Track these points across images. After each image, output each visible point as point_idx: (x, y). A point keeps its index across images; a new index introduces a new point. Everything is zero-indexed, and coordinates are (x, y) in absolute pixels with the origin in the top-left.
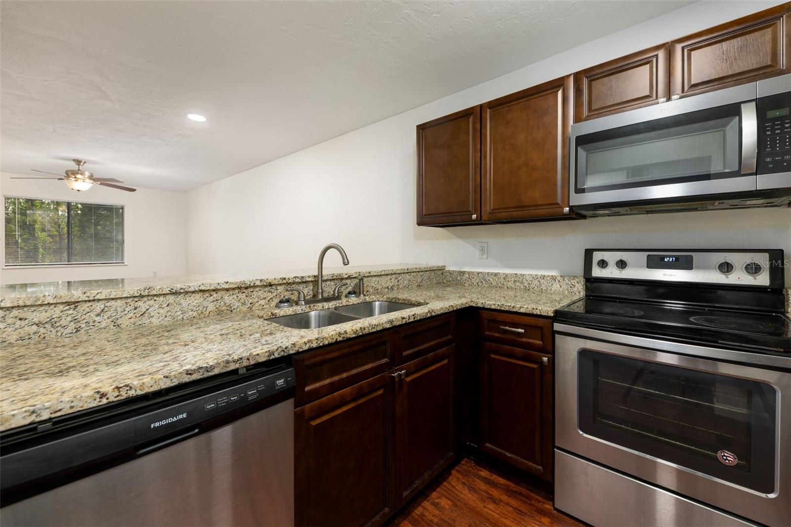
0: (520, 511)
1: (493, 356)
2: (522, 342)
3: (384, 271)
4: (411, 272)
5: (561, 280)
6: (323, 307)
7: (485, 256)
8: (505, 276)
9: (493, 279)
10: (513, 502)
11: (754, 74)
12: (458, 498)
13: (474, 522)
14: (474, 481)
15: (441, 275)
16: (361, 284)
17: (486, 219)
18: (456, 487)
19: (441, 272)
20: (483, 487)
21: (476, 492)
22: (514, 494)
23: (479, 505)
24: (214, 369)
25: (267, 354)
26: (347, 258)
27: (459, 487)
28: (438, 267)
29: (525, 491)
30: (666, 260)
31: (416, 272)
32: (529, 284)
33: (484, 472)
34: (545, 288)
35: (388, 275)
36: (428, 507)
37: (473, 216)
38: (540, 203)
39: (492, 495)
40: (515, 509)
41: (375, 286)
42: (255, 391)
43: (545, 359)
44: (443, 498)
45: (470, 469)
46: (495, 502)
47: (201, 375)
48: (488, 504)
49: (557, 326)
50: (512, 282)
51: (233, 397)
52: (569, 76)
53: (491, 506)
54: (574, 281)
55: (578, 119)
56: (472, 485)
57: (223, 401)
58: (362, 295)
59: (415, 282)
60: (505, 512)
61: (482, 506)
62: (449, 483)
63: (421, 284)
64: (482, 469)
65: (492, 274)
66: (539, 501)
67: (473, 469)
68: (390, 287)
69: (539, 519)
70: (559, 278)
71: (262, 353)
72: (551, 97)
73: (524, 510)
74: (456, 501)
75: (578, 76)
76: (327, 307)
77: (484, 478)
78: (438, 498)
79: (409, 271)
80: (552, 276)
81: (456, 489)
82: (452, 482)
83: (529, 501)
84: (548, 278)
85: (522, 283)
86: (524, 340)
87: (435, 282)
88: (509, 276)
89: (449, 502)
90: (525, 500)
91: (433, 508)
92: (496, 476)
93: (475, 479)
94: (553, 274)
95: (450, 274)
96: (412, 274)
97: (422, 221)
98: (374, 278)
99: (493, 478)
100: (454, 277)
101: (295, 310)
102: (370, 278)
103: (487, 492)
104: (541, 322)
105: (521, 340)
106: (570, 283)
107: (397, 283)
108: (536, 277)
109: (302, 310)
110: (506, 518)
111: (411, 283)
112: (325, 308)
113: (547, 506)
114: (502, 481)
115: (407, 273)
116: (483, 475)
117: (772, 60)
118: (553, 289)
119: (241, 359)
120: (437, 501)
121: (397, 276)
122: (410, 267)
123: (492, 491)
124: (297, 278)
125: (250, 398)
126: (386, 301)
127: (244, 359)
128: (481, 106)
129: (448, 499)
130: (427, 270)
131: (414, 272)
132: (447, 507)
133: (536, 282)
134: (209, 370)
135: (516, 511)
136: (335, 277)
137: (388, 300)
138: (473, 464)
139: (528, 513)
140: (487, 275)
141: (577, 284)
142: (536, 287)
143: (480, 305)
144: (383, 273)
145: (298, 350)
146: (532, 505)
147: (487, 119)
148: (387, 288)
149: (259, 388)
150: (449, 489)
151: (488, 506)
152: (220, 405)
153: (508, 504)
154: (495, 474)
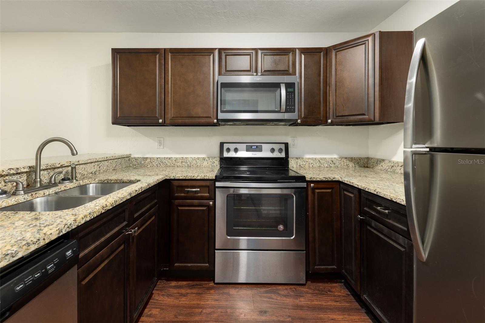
0: (199, 293)
1: (180, 208)
2: (199, 196)
3: (90, 159)
4: (109, 160)
5: (208, 160)
6: (44, 194)
7: (162, 147)
8: (175, 159)
9: (168, 161)
10: (194, 291)
11: (283, 72)
12: (163, 305)
13: (176, 312)
14: (169, 291)
15: (128, 161)
16: (74, 171)
17: (169, 123)
18: (159, 299)
19: (128, 158)
20: (175, 291)
21: (172, 296)
22: (193, 287)
23: (176, 302)
24: (18, 253)
25: (58, 232)
26: (75, 149)
27: (161, 298)
28: (127, 155)
29: (198, 283)
30: (253, 147)
31: (112, 159)
32: (190, 163)
33: (173, 283)
34: (199, 165)
35: (92, 162)
36: (144, 320)
37: (160, 120)
38: (201, 116)
39: (181, 293)
40: (196, 294)
41: (82, 172)
42: (52, 265)
43: (211, 203)
44: (153, 309)
45: (164, 285)
46: (185, 296)
47: (8, 262)
48: (181, 299)
49: (218, 184)
50: (180, 162)
51: (36, 274)
52: (216, 49)
53: (183, 299)
54: (214, 160)
55: (220, 74)
56: (168, 294)
57: (29, 280)
58: (74, 181)
59: (111, 167)
60: (192, 298)
61: (178, 301)
62: (154, 299)
63: (116, 168)
64: (171, 282)
65: (167, 158)
66: (207, 284)
67: (166, 284)
68: (93, 172)
69: (209, 292)
70: (207, 159)
71: (54, 232)
72: (207, 57)
73: (201, 292)
74: (162, 307)
75: (220, 50)
76: (48, 194)
77: (174, 286)
78: (150, 311)
79: (108, 159)
80: (203, 158)
81: (160, 300)
82: (155, 298)
83: (202, 287)
84: (201, 159)
85: (186, 163)
86: (199, 194)
87: (124, 166)
88: (179, 159)
89: (158, 310)
90: (200, 286)
91: (149, 318)
92: (181, 282)
93: (169, 289)
94: (204, 157)
95: (136, 159)
96: (110, 161)
97: (116, 121)
98: (81, 165)
99: (179, 284)
100: (139, 161)
101: (18, 200)
102: (79, 166)
103: (178, 293)
104: (208, 183)
105: (197, 195)
106: (212, 161)
107: (98, 168)
108: (194, 159)
109: (24, 199)
110: (193, 301)
111: (108, 168)
112: (46, 195)
113: (210, 284)
114: (185, 283)
115: (106, 160)
116: (173, 285)
117: (288, 68)
118: (204, 165)
119: (39, 240)
120: (149, 313)
121: (99, 163)
122: (108, 156)
123: (181, 291)
124: (12, 170)
125: (50, 272)
126: (98, 183)
127: (41, 240)
128: (165, 49)
129: (157, 308)
130: (120, 157)
131: (111, 160)
132: (157, 313)
133: (194, 162)
134: (14, 255)
135: (197, 294)
136: (49, 167)
137: (100, 182)
138: (165, 282)
139: (204, 292)
140: (163, 159)
141: (216, 162)
142: (194, 165)
143: (172, 178)
144: (89, 161)
145: (78, 225)
146: (204, 287)
147: (169, 59)
148: (92, 173)
149: (55, 261)
150: (155, 303)
151: (182, 300)
152: (28, 284)
153: (192, 293)
154: (180, 281)
